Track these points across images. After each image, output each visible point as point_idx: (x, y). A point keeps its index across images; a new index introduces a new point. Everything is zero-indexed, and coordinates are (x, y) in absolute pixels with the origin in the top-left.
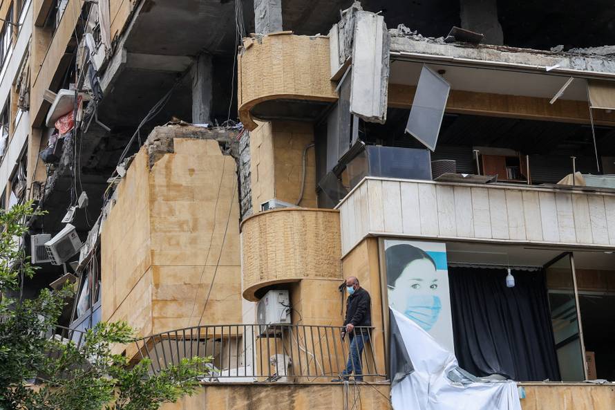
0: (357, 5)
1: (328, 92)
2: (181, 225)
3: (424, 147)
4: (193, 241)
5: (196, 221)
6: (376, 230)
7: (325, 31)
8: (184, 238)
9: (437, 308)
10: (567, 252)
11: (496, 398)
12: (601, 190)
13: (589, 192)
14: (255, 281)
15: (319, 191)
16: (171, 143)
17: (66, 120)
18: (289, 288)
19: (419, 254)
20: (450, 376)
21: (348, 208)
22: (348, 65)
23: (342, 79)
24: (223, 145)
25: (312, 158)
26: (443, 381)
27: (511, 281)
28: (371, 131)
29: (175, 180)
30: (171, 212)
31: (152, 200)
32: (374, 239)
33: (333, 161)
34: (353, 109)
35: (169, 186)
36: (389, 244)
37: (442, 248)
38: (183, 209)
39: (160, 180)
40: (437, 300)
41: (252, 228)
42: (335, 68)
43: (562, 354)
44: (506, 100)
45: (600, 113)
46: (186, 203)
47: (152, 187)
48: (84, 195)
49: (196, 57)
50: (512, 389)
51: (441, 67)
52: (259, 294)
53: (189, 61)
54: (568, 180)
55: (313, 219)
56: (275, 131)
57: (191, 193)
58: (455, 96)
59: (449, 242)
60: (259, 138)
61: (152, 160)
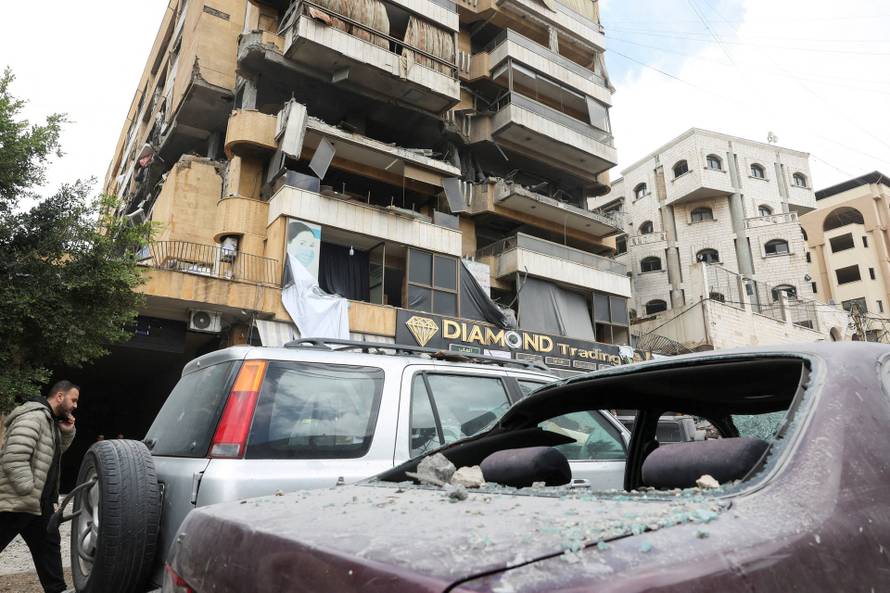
0: (294, 99)
1: (272, 144)
2: (189, 205)
3: (317, 177)
4: (195, 214)
5: (197, 204)
6: (288, 213)
7: (275, 113)
8: (190, 211)
9: (312, 257)
10: (383, 242)
11: (336, 306)
12: (404, 214)
13: (398, 215)
14: (220, 231)
15: (260, 194)
16: (190, 163)
17: (147, 159)
18: (237, 238)
19: (306, 229)
20: (314, 290)
21: (274, 201)
22: (284, 129)
23: (280, 139)
24: (217, 170)
25: (260, 179)
26: (310, 292)
27: (352, 252)
28: (291, 163)
29: (189, 182)
30: (185, 197)
31: (176, 189)
32: (284, 217)
33: (270, 179)
34: (283, 150)
35: (186, 184)
36: (291, 221)
37: (319, 228)
38: (191, 197)
39: (182, 180)
40: (313, 253)
41: (224, 203)
42: (278, 131)
43: (372, 291)
44: (363, 167)
45: (408, 180)
46: (194, 194)
47: (177, 183)
49: (212, 132)
50: (344, 302)
51: (332, 139)
52: (222, 238)
53: (209, 133)
54: (389, 207)
55: (255, 205)
56: (243, 162)
57: (196, 190)
58: (336, 159)
59: (324, 227)
60: (235, 166)
61: (179, 170)
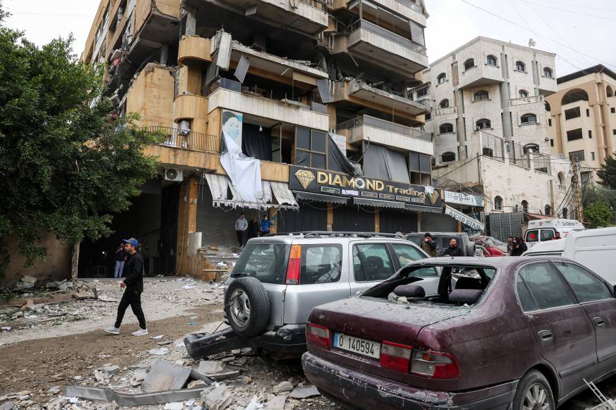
0: (223, 29)
1: (209, 58)
2: (155, 96)
3: (239, 81)
4: (158, 103)
5: (159, 96)
6: (221, 105)
7: (210, 38)
8: (155, 101)
9: (237, 134)
10: (280, 123)
11: (253, 164)
12: (293, 105)
13: (289, 105)
14: (179, 117)
15: (202, 92)
16: (153, 69)
17: (117, 60)
18: (190, 121)
19: (234, 116)
20: (239, 155)
21: (212, 98)
22: (217, 50)
23: (215, 54)
24: (171, 73)
25: (200, 81)
26: (237, 156)
27: (261, 129)
28: (223, 73)
29: (154, 81)
30: (152, 91)
31: (146, 86)
32: (220, 108)
33: (208, 82)
34: (217, 64)
35: (152, 83)
36: (224, 111)
37: (241, 115)
38: (155, 91)
39: (149, 80)
40: (238, 131)
41: (179, 99)
42: (212, 51)
43: (274, 154)
44: (265, 72)
45: (295, 81)
46: (157, 90)
47: (146, 82)
48: (122, 85)
49: (163, 44)
50: (258, 162)
51: (248, 56)
52: (179, 121)
53: (160, 45)
54: (283, 100)
55: (199, 99)
56: (189, 70)
57: (159, 87)
58: (251, 68)
59: (243, 113)
60: (183, 71)
61: (146, 73)
